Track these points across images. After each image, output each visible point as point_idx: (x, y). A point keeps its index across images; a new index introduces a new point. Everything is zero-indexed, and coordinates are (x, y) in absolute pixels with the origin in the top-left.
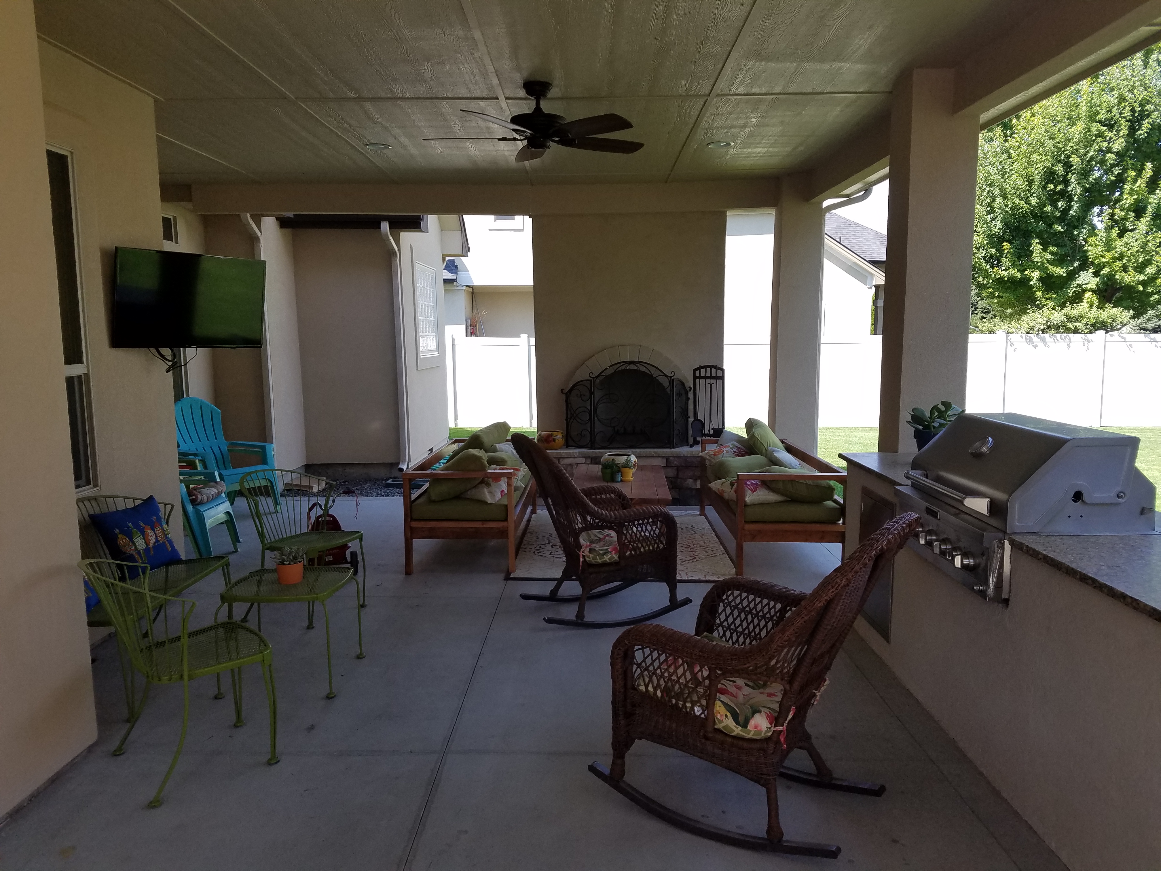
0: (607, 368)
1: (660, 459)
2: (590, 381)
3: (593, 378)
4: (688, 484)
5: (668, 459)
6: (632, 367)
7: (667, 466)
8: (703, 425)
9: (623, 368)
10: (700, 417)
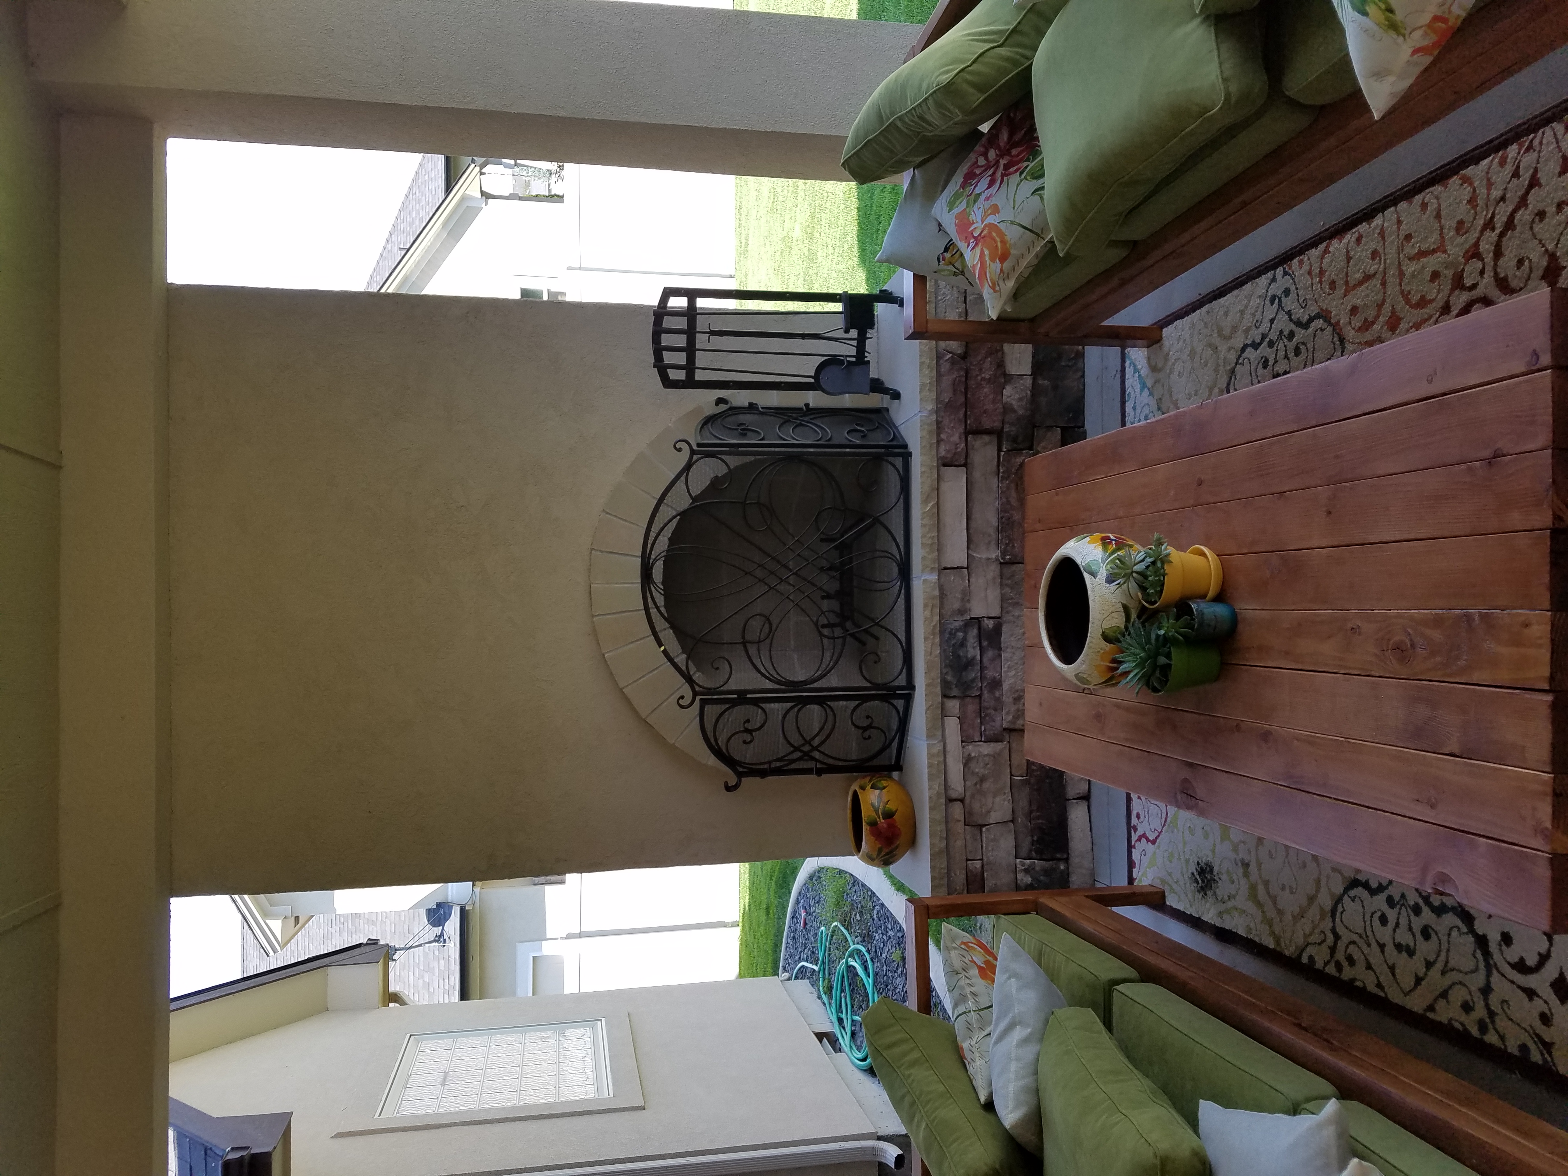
0: (665, 652)
1: (944, 486)
2: (703, 703)
3: (695, 694)
4: (1020, 399)
5: (946, 463)
6: (658, 573)
7: (965, 465)
8: (833, 361)
9: (660, 600)
10: (807, 368)
